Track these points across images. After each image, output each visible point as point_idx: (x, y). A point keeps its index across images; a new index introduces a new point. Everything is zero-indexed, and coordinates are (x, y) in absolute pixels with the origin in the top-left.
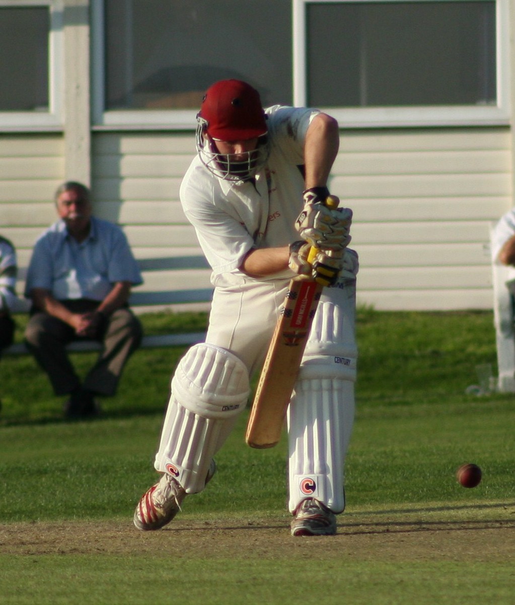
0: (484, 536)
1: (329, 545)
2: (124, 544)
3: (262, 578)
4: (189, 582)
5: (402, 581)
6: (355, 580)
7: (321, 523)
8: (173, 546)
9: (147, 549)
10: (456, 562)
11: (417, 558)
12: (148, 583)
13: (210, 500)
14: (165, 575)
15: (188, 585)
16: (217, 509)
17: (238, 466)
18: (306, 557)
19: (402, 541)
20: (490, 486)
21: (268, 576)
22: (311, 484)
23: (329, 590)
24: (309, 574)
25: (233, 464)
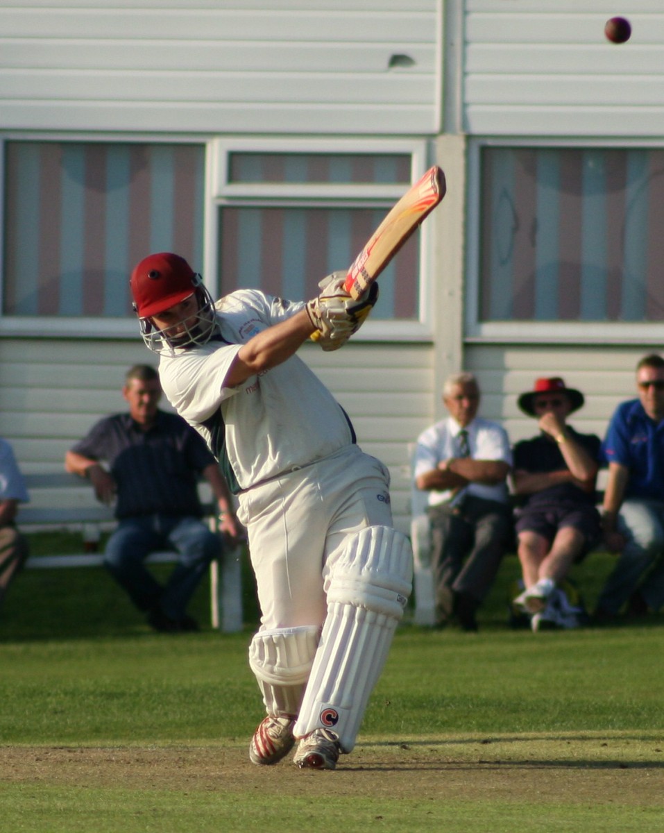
2: (17, 771)
3: (163, 810)
4: (85, 812)
5: (312, 816)
6: (262, 813)
8: (68, 774)
9: (40, 777)
10: (370, 799)
11: (328, 793)
12: (41, 812)
13: (107, 728)
14: (60, 804)
15: (84, 815)
16: (115, 737)
17: (137, 694)
18: (210, 789)
20: (406, 720)
21: (169, 808)
22: (334, 716)
23: (233, 823)
24: (213, 807)
25: (132, 692)
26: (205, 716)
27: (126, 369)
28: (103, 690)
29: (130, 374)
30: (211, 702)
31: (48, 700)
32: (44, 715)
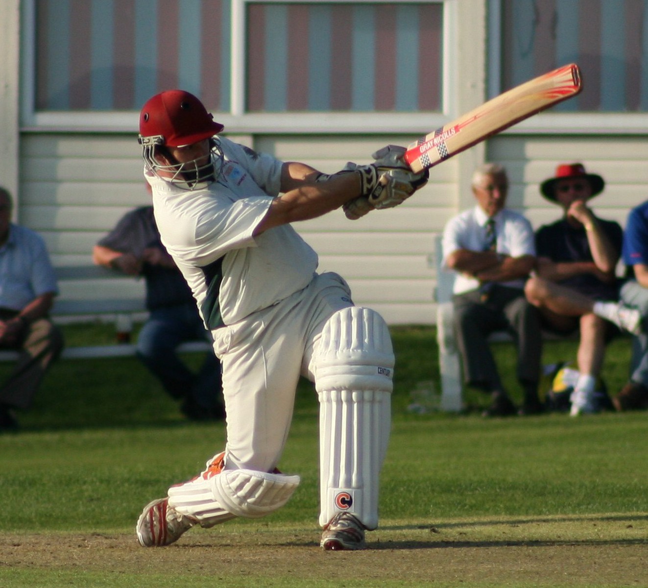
0: (429, 555)
1: (268, 561)
2: (54, 557)
7: (354, 538)
8: (105, 560)
9: (78, 563)
10: (401, 582)
11: (359, 577)
18: (244, 573)
19: (345, 559)
20: (435, 504)
22: (348, 498)
28: (138, 477)
31: (84, 487)
32: (81, 503)
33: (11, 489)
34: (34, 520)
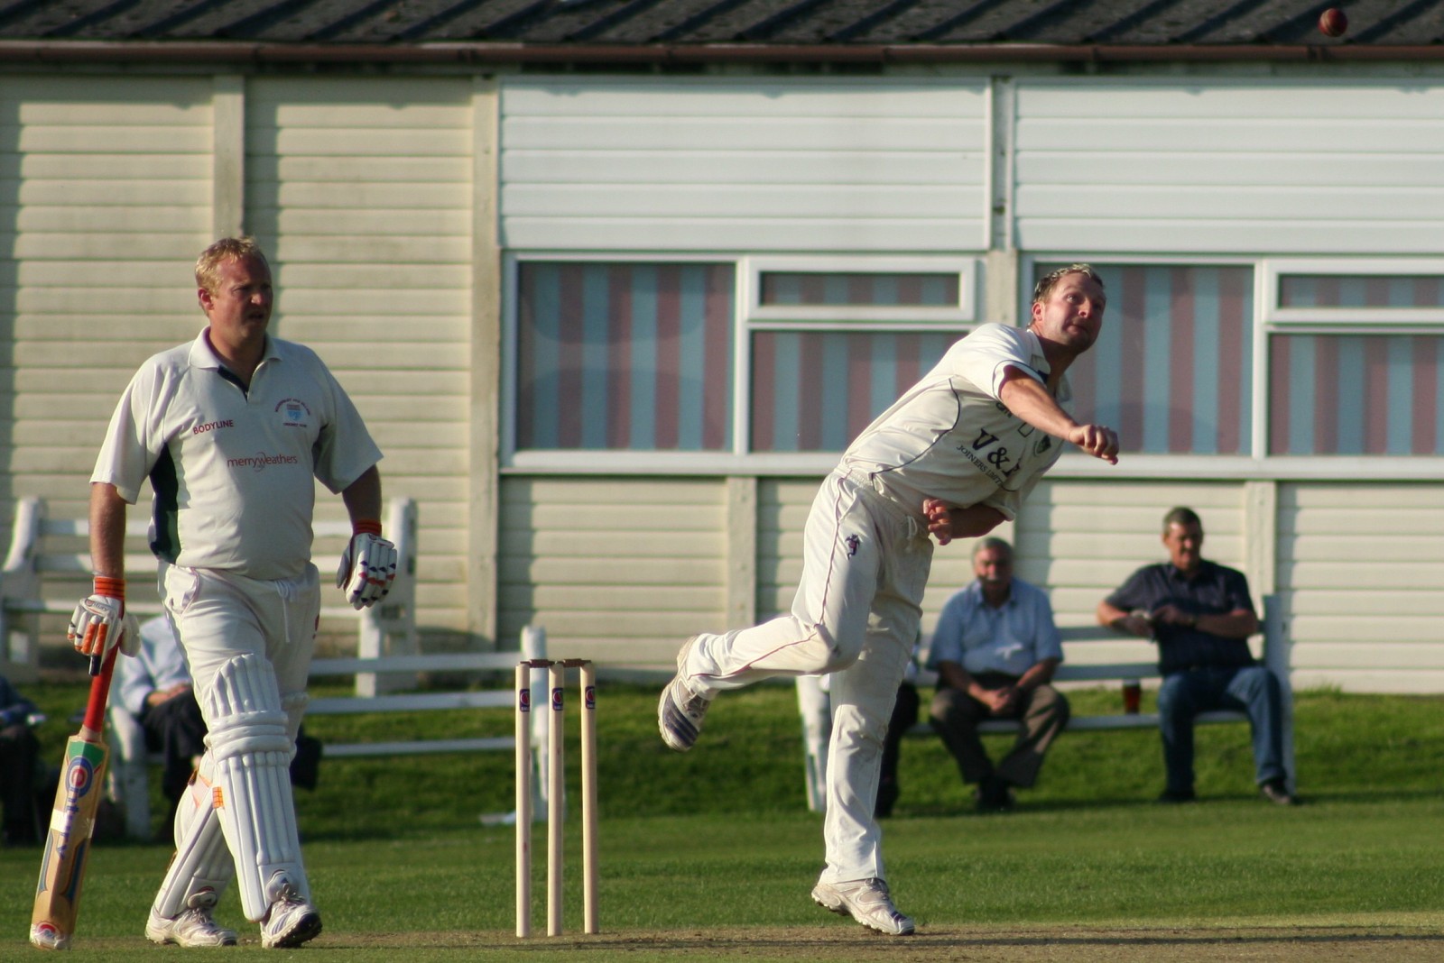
2: (1028, 952)
13: (1133, 905)
16: (1142, 915)
17: (1170, 868)
25: (1164, 865)
26: (1241, 892)
27: (1164, 511)
28: (1133, 863)
29: (1168, 519)
30: (1249, 876)
31: (1072, 874)
32: (1066, 891)
33: (991, 875)
34: (1013, 910)
